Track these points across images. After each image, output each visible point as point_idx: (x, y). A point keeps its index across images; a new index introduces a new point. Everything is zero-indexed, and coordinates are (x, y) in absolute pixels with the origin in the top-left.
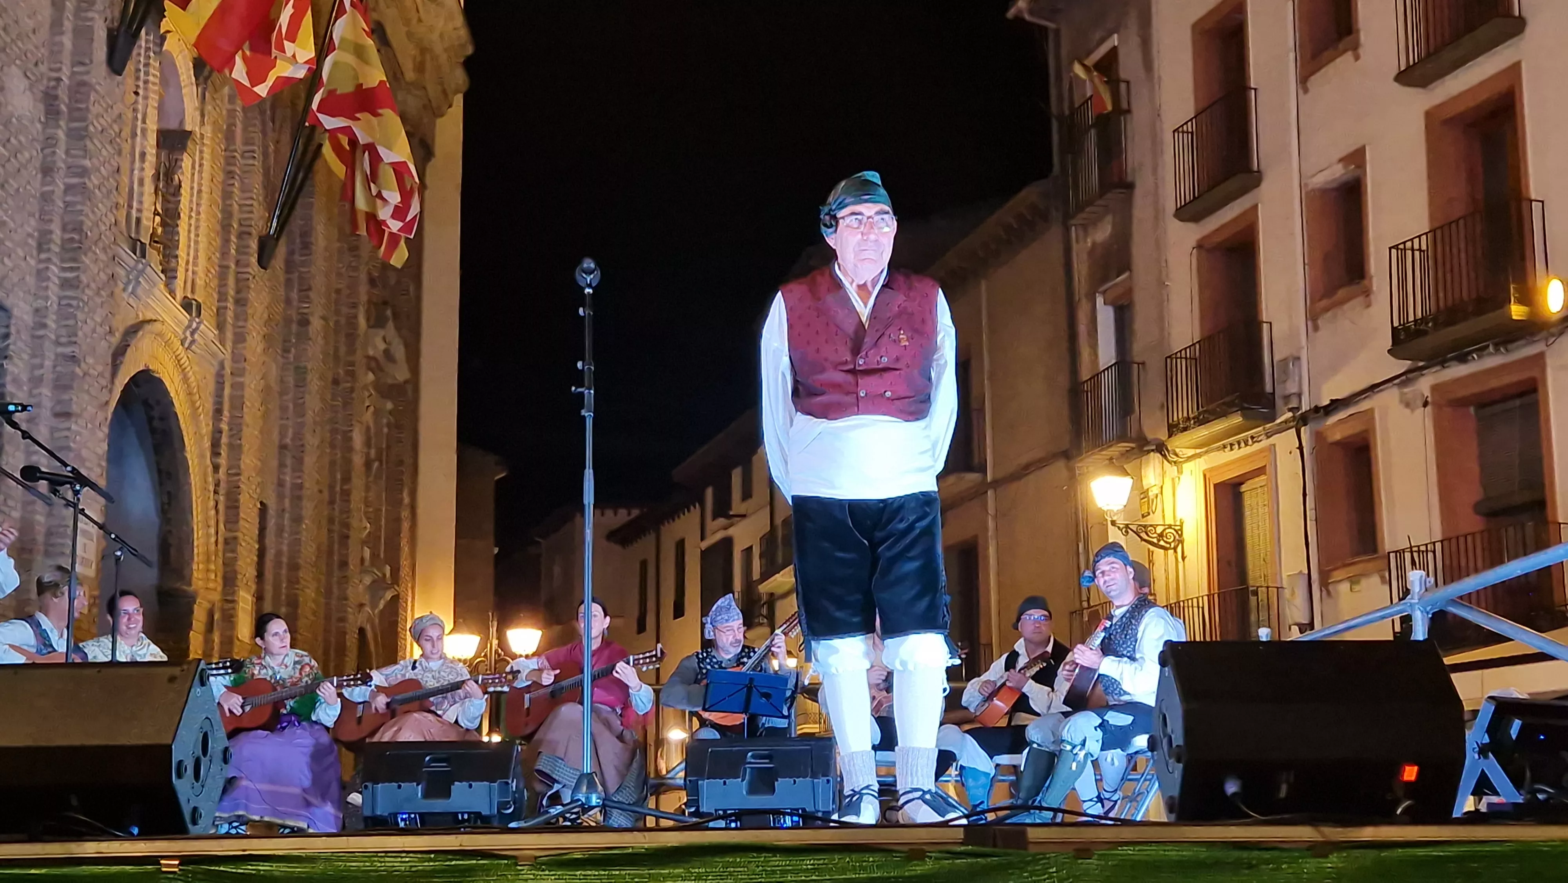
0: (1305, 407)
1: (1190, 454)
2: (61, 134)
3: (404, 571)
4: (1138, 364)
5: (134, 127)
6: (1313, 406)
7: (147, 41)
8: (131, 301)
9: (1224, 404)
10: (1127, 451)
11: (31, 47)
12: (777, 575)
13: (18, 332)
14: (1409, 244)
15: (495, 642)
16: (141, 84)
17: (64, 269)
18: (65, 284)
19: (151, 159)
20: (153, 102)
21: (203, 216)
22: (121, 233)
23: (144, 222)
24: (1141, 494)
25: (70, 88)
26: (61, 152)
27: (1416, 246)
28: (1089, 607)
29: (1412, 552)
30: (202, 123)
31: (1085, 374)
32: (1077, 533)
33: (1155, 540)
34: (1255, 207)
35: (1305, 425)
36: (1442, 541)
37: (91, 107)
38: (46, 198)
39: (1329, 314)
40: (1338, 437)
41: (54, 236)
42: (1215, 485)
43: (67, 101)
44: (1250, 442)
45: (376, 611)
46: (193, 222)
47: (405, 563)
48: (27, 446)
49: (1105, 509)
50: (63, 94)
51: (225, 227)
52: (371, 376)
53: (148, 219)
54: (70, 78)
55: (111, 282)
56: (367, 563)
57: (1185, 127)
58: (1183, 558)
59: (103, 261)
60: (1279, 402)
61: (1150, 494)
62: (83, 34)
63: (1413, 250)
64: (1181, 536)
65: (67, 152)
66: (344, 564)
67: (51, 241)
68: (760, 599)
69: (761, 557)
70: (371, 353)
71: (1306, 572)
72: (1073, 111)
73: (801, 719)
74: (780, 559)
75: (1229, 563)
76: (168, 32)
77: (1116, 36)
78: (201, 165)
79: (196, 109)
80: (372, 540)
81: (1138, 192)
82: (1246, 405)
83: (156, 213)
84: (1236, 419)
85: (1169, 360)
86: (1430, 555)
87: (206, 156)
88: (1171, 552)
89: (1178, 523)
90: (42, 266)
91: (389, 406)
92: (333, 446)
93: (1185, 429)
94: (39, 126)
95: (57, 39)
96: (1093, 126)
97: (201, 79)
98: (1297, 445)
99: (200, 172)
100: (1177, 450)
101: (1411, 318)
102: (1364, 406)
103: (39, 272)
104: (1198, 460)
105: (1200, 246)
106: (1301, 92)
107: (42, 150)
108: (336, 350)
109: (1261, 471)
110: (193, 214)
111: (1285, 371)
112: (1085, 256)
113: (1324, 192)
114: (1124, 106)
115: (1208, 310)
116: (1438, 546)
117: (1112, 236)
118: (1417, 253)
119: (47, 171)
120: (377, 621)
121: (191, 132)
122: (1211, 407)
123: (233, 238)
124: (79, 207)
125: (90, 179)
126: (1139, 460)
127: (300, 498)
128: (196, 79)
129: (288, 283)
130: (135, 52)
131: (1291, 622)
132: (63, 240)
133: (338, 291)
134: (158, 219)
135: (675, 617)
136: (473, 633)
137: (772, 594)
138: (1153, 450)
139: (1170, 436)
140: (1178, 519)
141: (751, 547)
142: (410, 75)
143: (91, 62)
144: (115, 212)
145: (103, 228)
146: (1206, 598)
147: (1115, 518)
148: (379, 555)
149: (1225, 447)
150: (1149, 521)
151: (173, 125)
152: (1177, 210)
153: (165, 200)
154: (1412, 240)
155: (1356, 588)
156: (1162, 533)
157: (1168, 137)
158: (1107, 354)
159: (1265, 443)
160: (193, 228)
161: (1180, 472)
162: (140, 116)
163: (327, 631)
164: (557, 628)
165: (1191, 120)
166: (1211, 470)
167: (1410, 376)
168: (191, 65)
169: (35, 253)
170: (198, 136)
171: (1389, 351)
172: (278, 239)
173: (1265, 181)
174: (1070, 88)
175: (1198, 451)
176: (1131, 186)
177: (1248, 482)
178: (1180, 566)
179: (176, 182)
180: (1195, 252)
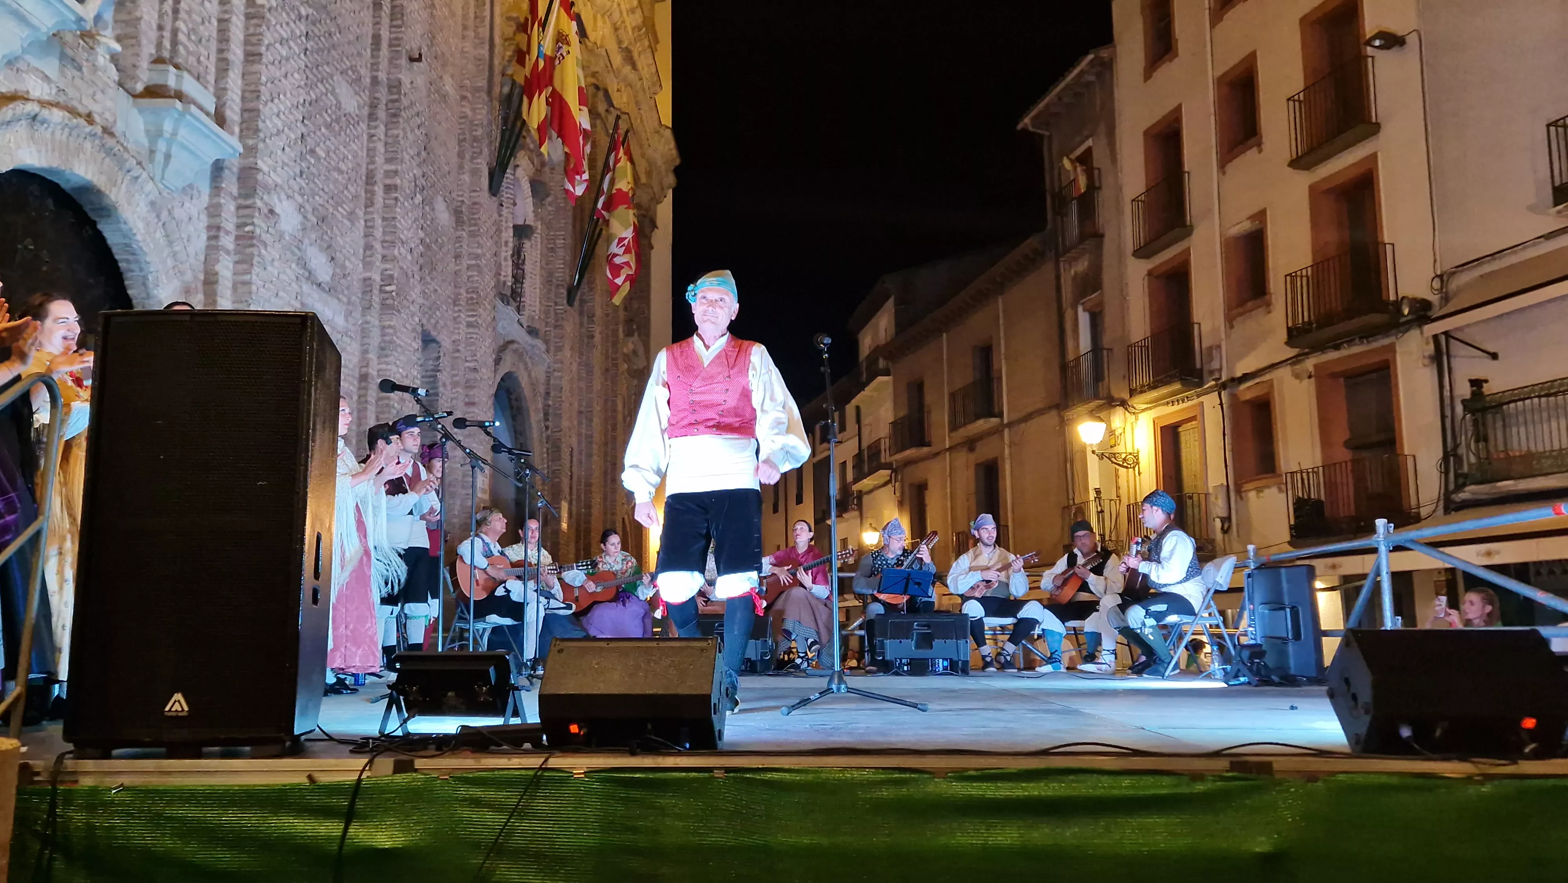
0: (1225, 378)
1: (1144, 408)
2: (465, 235)
4: (1108, 349)
5: (502, 226)
6: (1230, 378)
9: (1168, 376)
10: (1100, 406)
11: (447, 183)
12: (865, 480)
14: (1299, 274)
16: (504, 199)
19: (510, 243)
21: (536, 276)
23: (507, 283)
24: (1111, 432)
25: (468, 206)
26: (465, 246)
27: (1304, 274)
29: (1302, 473)
30: (536, 222)
31: (1071, 356)
33: (1121, 463)
34: (1189, 248)
35: (1224, 390)
36: (1322, 466)
37: (480, 217)
38: (457, 274)
39: (1241, 318)
40: (1247, 397)
41: (462, 297)
42: (1161, 428)
43: (467, 214)
44: (1185, 400)
46: (532, 280)
49: (1087, 443)
50: (465, 210)
51: (549, 282)
52: (626, 366)
54: (469, 200)
55: (493, 322)
57: (1139, 198)
58: (1140, 472)
59: (489, 310)
60: (1205, 374)
61: (1117, 433)
62: (476, 172)
63: (1301, 277)
64: (1137, 460)
65: (468, 247)
67: (460, 299)
69: (853, 467)
70: (626, 352)
71: (1225, 483)
72: (1061, 190)
74: (866, 470)
75: (1171, 477)
76: (519, 168)
77: (1090, 140)
78: (536, 246)
79: (532, 213)
81: (1106, 240)
82: (1184, 376)
83: (513, 277)
84: (1179, 385)
85: (1129, 348)
86: (1315, 475)
87: (539, 239)
88: (1131, 470)
89: (1135, 451)
90: (456, 314)
91: (635, 382)
92: (608, 411)
93: (1142, 392)
94: (453, 231)
95: (461, 177)
96: (1076, 199)
97: (535, 197)
98: (1219, 403)
99: (535, 250)
100: (1135, 405)
101: (1301, 322)
102: (1267, 377)
103: (454, 318)
104: (1149, 411)
105: (1150, 273)
106: (1220, 172)
107: (455, 245)
108: (608, 351)
109: (1193, 418)
110: (531, 276)
111: (1210, 355)
112: (1069, 282)
113: (1237, 239)
114: (1097, 184)
115: (1155, 314)
116: (1320, 469)
117: (1088, 268)
118: (1304, 279)
119: (458, 257)
121: (530, 227)
122: (1159, 379)
123: (553, 289)
124: (476, 278)
125: (481, 260)
126: (1108, 412)
127: (589, 442)
128: (533, 196)
129: (582, 314)
130: (503, 182)
131: (1215, 516)
132: (466, 297)
135: (798, 504)
137: (861, 493)
138: (1118, 405)
139: (1131, 396)
140: (1136, 449)
141: (845, 463)
142: (644, 180)
143: (480, 190)
145: (488, 290)
147: (1093, 449)
149: (1169, 403)
150: (1116, 450)
151: (521, 223)
152: (1135, 252)
153: (517, 269)
154: (1301, 270)
155: (1261, 495)
156: (1125, 458)
157: (1128, 204)
158: (1085, 343)
159: (1196, 401)
160: (532, 284)
161: (1137, 419)
162: (503, 219)
165: (1144, 193)
166: (1159, 418)
167: (1298, 358)
168: (530, 185)
169: (452, 307)
170: (534, 229)
171: (1285, 342)
172: (578, 288)
173: (1195, 232)
174: (1060, 174)
175: (1149, 406)
176: (1102, 236)
177: (1184, 426)
178: (1137, 478)
179: (523, 257)
180: (1146, 278)
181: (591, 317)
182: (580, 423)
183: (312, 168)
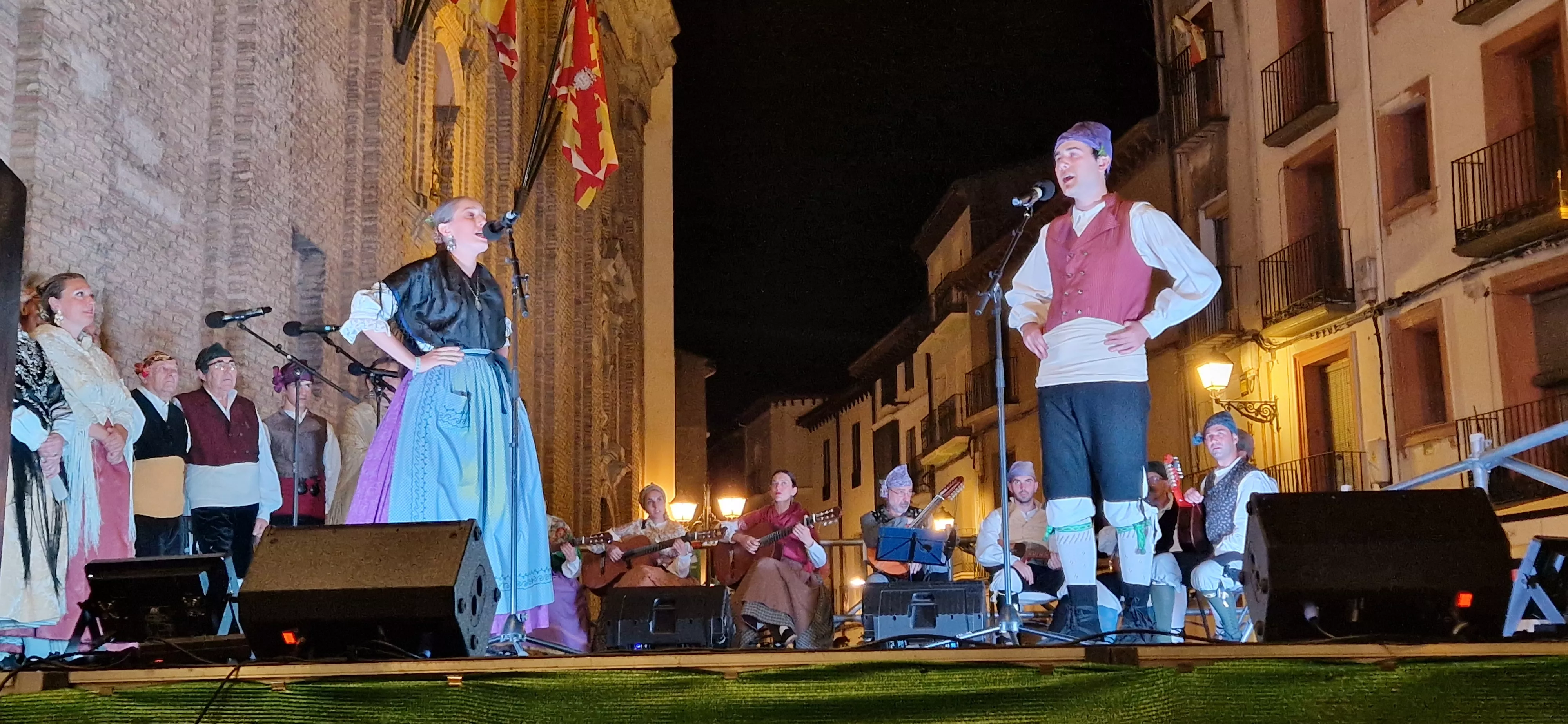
0: (1381, 300)
1: (1282, 342)
2: (360, 113)
3: (636, 453)
4: (1236, 268)
5: (416, 104)
6: (1387, 299)
7: (424, 36)
8: (417, 243)
9: (1309, 299)
10: (1228, 341)
11: (335, 44)
12: (936, 451)
13: (331, 269)
14: (1469, 159)
15: (709, 508)
16: (420, 70)
17: (365, 220)
18: (366, 231)
19: (429, 129)
20: (429, 84)
21: (470, 174)
22: (408, 189)
23: (425, 179)
24: (1240, 376)
25: (365, 76)
26: (360, 127)
27: (1475, 160)
28: (1199, 471)
29: (1477, 420)
30: (468, 100)
32: (1187, 411)
33: (1253, 415)
34: (1334, 133)
35: (1381, 314)
36: (1503, 410)
37: (382, 90)
38: (349, 163)
39: (1400, 221)
40: (1410, 324)
41: (357, 194)
42: (1304, 367)
43: (363, 86)
44: (1334, 330)
45: (615, 485)
46: (463, 178)
47: (636, 446)
48: (341, 360)
49: (1209, 389)
50: (360, 81)
51: (489, 182)
52: (605, 297)
53: (428, 177)
54: (365, 69)
55: (403, 229)
56: (605, 447)
57: (1271, 67)
58: (1278, 429)
59: (394, 212)
60: (1358, 296)
61: (1248, 376)
62: (374, 31)
63: (1472, 164)
64: (1275, 410)
65: (364, 128)
66: (588, 447)
67: (354, 197)
68: (922, 470)
69: (923, 435)
70: (605, 278)
71: (1385, 438)
72: (1175, 58)
73: (959, 568)
74: (938, 438)
75: (1317, 432)
76: (440, 28)
78: (468, 133)
79: (463, 88)
80: (610, 428)
81: (1233, 124)
82: (1329, 300)
83: (434, 173)
84: (1321, 312)
85: (1262, 264)
86: (1494, 422)
87: (472, 125)
88: (1267, 424)
89: (1273, 400)
90: (348, 217)
91: (620, 320)
92: (577, 353)
93: (1277, 321)
94: (343, 108)
95: (356, 37)
96: (1194, 70)
97: (466, 65)
98: (1375, 332)
99: (468, 138)
100: (1271, 339)
101: (1472, 221)
102: (1433, 296)
103: (346, 222)
104: (1288, 347)
105: (1286, 167)
106: (1371, 33)
107: (346, 125)
108: (577, 277)
109: (1343, 354)
110: (463, 172)
111: (1362, 269)
112: (1187, 179)
113: (1393, 118)
114: (1219, 51)
116: (1500, 414)
117: (1211, 162)
118: (1476, 167)
119: (350, 142)
120: (615, 492)
121: (459, 108)
122: (1299, 302)
123: (495, 191)
124: (376, 170)
125: (382, 146)
126: (1237, 348)
127: (552, 396)
128: (463, 64)
129: (538, 225)
130: (414, 46)
131: (1372, 481)
132: (362, 195)
133: (577, 230)
134: (436, 177)
135: (854, 486)
136: (690, 501)
137: (932, 466)
138: (1249, 340)
139: (1264, 327)
140: (1273, 396)
141: (914, 428)
142: (629, 53)
143: (381, 54)
144: (402, 172)
145: (394, 187)
146: (1298, 462)
147: (1218, 397)
148: (615, 441)
149: (1311, 335)
150: (1248, 398)
151: (444, 102)
152: (1266, 137)
153: (441, 163)
154: (1471, 155)
155: (1429, 451)
156: (1260, 408)
157: (1257, 76)
159: (1347, 331)
160: (463, 184)
161: (1273, 357)
162: (419, 96)
163: (576, 502)
164: (758, 498)
165: (1277, 61)
166: (1300, 354)
167: (1472, 270)
168: (458, 53)
169: (342, 207)
170: (465, 109)
171: (1454, 250)
172: (530, 188)
173: (1341, 113)
174: (1173, 37)
175: (1289, 339)
176: (1226, 119)
177: (1333, 364)
178: (1276, 435)
179: (449, 147)
180: (1282, 172)
181: (552, 229)
182: (537, 370)
183: (131, 15)
